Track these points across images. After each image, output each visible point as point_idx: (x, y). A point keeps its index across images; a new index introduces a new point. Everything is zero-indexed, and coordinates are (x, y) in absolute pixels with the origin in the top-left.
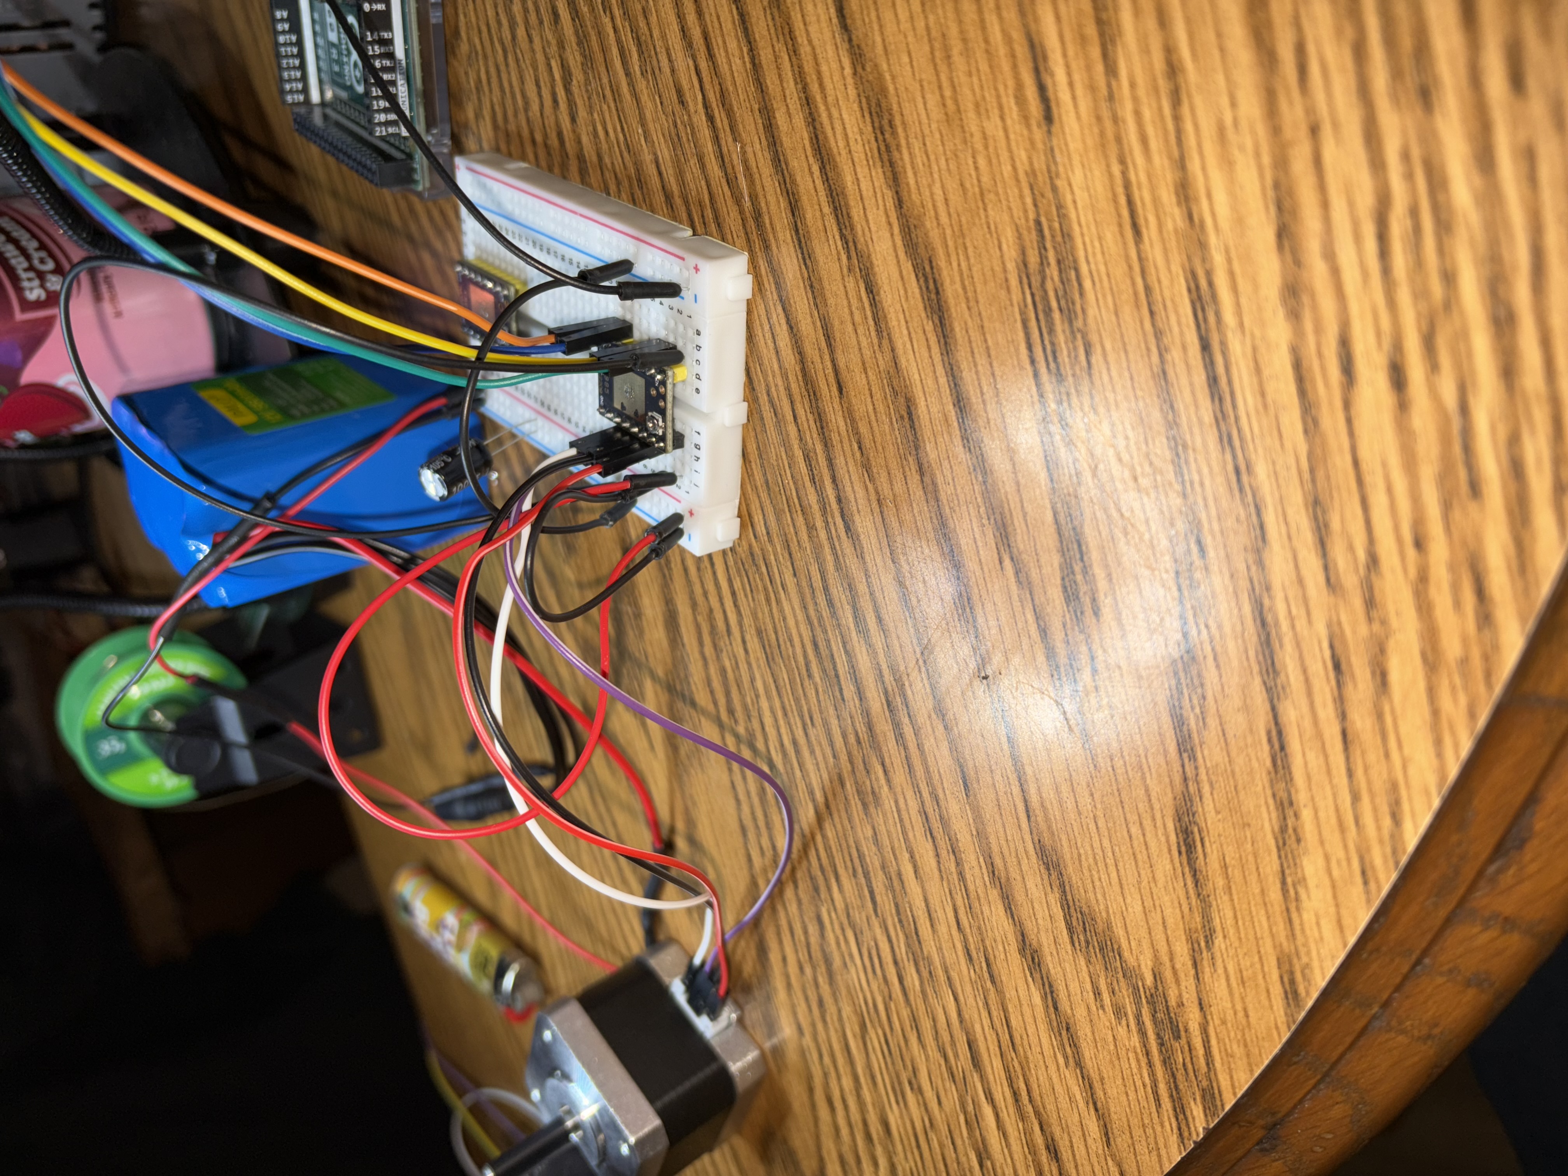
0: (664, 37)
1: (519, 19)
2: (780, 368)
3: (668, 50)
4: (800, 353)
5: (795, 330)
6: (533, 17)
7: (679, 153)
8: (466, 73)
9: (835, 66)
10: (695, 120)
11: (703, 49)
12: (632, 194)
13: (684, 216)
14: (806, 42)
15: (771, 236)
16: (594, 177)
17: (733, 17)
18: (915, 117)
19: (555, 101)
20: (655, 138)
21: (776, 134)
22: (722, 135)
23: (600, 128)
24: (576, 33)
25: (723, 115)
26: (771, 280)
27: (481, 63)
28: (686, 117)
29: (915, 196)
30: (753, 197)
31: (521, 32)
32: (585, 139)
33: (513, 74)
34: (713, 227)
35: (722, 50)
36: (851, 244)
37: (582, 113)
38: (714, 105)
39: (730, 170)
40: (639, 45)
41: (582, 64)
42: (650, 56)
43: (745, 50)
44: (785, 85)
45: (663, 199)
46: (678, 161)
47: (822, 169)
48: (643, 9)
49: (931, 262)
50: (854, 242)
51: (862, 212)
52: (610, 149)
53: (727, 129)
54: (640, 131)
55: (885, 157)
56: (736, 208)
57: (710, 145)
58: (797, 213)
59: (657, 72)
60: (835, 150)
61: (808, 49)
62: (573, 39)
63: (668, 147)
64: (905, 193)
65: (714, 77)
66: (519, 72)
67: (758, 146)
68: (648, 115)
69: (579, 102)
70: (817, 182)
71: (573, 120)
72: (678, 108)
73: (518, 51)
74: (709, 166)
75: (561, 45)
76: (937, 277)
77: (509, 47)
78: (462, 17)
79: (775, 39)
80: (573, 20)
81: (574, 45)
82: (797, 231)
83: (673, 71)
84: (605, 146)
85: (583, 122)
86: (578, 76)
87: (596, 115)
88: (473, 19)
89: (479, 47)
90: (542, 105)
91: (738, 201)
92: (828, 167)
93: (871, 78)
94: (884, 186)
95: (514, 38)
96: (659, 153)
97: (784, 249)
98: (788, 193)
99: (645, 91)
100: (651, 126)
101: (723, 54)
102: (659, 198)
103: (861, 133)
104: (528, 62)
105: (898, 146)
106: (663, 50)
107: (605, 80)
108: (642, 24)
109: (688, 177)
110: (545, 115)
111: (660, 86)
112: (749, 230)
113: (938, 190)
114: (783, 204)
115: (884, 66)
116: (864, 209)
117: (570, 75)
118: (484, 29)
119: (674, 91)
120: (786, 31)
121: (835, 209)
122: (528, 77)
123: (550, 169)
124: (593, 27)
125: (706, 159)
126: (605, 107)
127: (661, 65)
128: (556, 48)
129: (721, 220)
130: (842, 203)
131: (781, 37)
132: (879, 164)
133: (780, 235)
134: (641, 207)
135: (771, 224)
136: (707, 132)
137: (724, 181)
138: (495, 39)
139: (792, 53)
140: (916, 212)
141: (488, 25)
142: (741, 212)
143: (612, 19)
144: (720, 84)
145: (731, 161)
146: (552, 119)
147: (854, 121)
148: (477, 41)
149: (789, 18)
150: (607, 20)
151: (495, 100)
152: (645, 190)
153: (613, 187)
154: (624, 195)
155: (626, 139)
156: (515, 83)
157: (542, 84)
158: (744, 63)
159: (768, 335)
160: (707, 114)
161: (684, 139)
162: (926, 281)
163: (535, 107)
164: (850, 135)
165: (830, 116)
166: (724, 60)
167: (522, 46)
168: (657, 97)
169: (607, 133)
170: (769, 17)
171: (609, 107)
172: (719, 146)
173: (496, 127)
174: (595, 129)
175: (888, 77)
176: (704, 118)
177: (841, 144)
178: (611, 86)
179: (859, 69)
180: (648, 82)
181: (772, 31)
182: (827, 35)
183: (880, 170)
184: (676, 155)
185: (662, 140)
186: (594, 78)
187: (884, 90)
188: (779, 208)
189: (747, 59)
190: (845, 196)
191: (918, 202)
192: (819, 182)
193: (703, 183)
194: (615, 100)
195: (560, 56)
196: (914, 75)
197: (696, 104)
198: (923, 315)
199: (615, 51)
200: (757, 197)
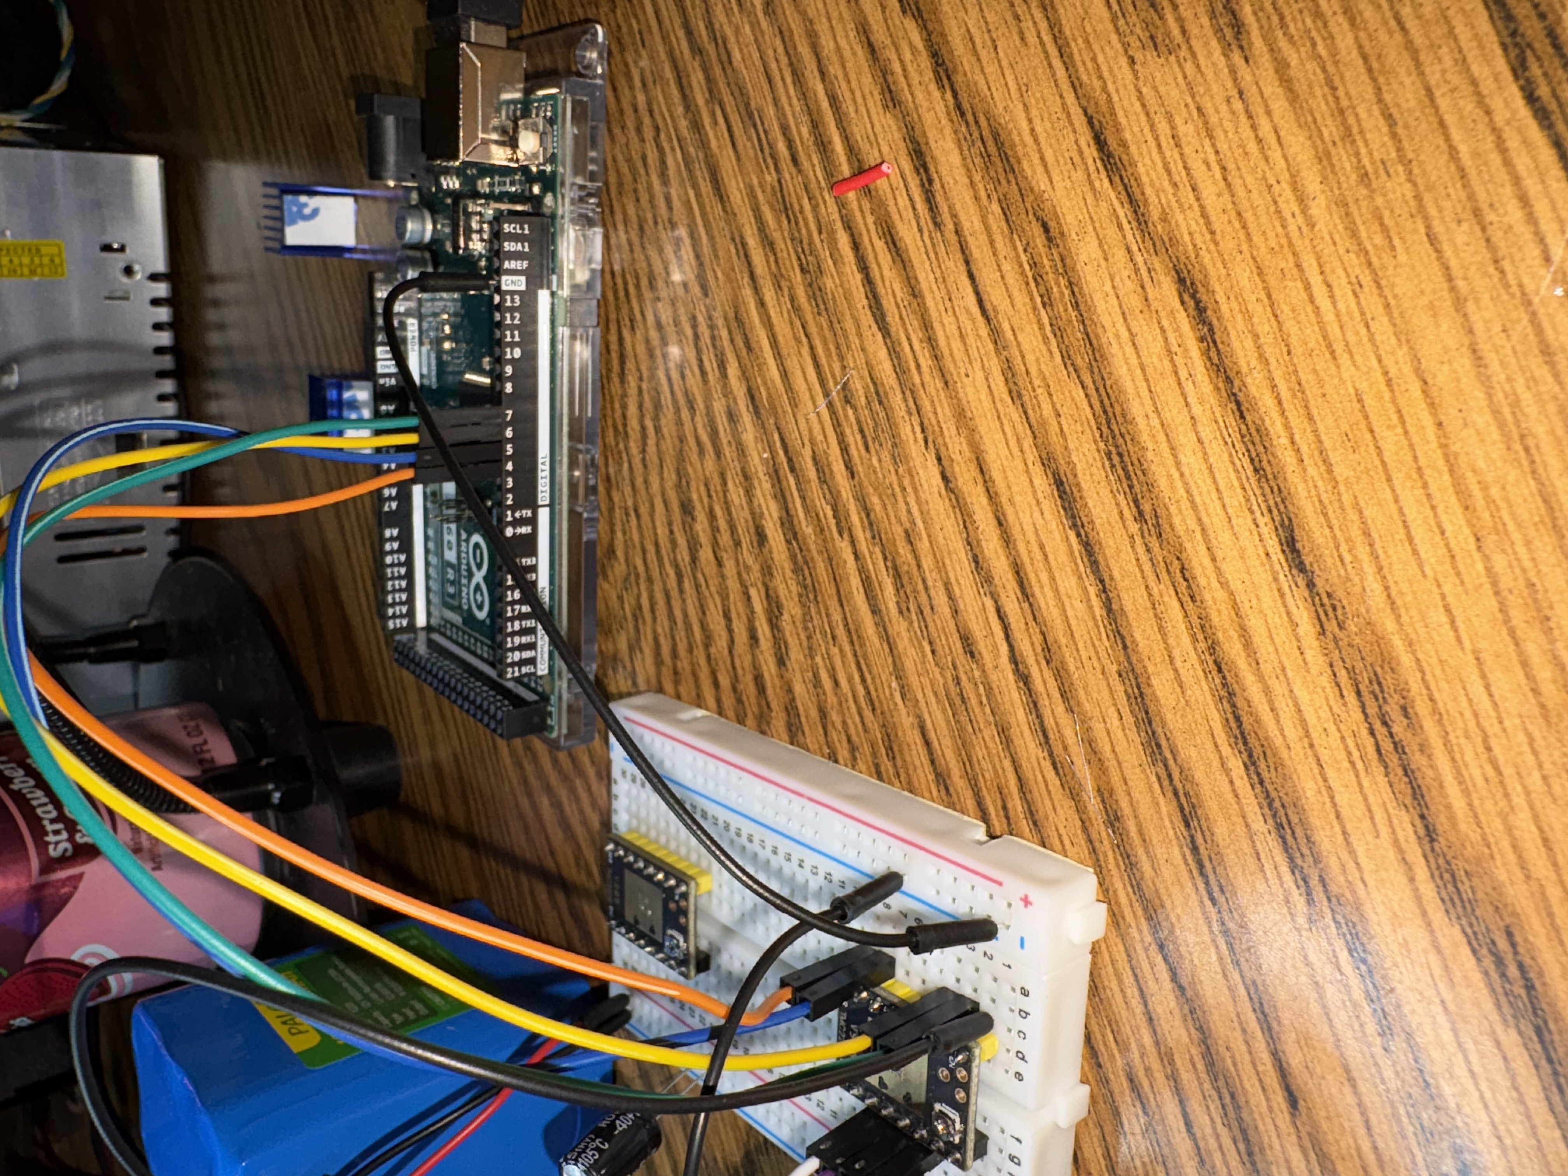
0: (940, 567)
1: (704, 539)
2: (1157, 1043)
3: (948, 587)
4: (1200, 1029)
5: (1189, 993)
6: (725, 538)
7: (964, 718)
8: (620, 598)
9: (1277, 619)
10: (994, 677)
11: (1011, 584)
12: (877, 766)
13: (971, 804)
14: (1215, 584)
15: (1141, 851)
16: (812, 735)
17: (1070, 546)
18: (1465, 704)
19: (753, 637)
20: (920, 696)
21: (1152, 708)
22: (1043, 702)
23: (824, 676)
24: (793, 558)
25: (1048, 674)
26: (1140, 912)
27: (643, 586)
28: (977, 673)
29: (1465, 825)
30: (1105, 794)
31: (706, 554)
32: (799, 688)
33: (689, 601)
34: (1024, 825)
35: (1047, 589)
36: (1314, 882)
37: (796, 655)
38: (1031, 660)
39: (1058, 750)
40: (897, 576)
41: (800, 595)
42: (915, 591)
43: (1092, 591)
44: (1171, 641)
45: (931, 777)
46: (961, 729)
47: (1251, 764)
48: (907, 533)
49: (1509, 935)
50: (1322, 880)
51: (1340, 838)
52: (840, 704)
53: (1056, 694)
54: (894, 685)
55: (1393, 760)
56: (1069, 803)
57: (1021, 714)
58: (1194, 824)
59: (927, 611)
60: (1279, 742)
61: (1221, 594)
62: (788, 566)
63: (944, 711)
64: (1442, 818)
65: (1031, 623)
66: (699, 600)
67: (1116, 722)
68: (909, 665)
69: (792, 642)
70: (1238, 783)
71: (781, 662)
72: (962, 660)
73: (700, 576)
74: (1018, 741)
75: (767, 571)
76: (1527, 961)
77: (687, 570)
78: (619, 534)
79: (1151, 578)
80: (788, 542)
81: (789, 573)
82: (1195, 849)
83: (955, 612)
84: (832, 700)
85: (797, 667)
86: (792, 609)
87: (818, 659)
88: (636, 537)
89: (641, 569)
90: (732, 642)
91: (1074, 795)
92: (1262, 765)
93: (1357, 640)
94: (1391, 806)
95: (694, 560)
96: (926, 716)
97: (1166, 872)
98: (1176, 793)
99: (905, 634)
100: (913, 680)
101: (1050, 594)
102: (924, 775)
103: (1337, 721)
104: (713, 589)
105: (1423, 748)
106: (940, 584)
107: (837, 617)
108: (903, 550)
109: (980, 752)
110: (735, 653)
111: (932, 629)
112: (1094, 836)
113: (1523, 821)
114: (1167, 807)
115: (1390, 625)
116: (1344, 833)
117: (779, 607)
118: (651, 549)
119: (956, 636)
120: (1176, 566)
121: (1279, 826)
122: (712, 606)
123: (741, 721)
124: (820, 552)
125: (1014, 732)
126: (835, 650)
127: (935, 602)
128: (758, 575)
129: (1039, 816)
130: (1295, 820)
131: (1164, 576)
132: (1378, 770)
133: (1160, 852)
134: (891, 783)
135: (1141, 833)
136: (1015, 695)
137: (1047, 765)
138: (666, 560)
139: (1186, 599)
140: (1469, 851)
141: (657, 545)
142: (1081, 810)
143: (853, 543)
144: (1043, 634)
145: (1062, 737)
146: (747, 660)
147: (1320, 701)
148: (639, 562)
149: (1181, 549)
150: (844, 546)
151: (660, 630)
152: (899, 762)
153: (843, 753)
154: (860, 764)
155: (868, 693)
156: (692, 611)
157: (734, 615)
158: (1091, 607)
159: (1132, 992)
160: (1017, 671)
161: (974, 701)
162: (1499, 962)
163: (721, 642)
164: (1312, 720)
165: (1267, 691)
166: (1052, 603)
167: (707, 571)
168: (926, 644)
169: (836, 683)
170: (1141, 550)
171: (841, 651)
172: (1039, 716)
173: (659, 662)
174: (816, 676)
175: (1397, 642)
176: (1011, 677)
177: (1292, 733)
178: (846, 625)
179: (1331, 626)
180: (911, 623)
181: (1147, 567)
182: (1262, 576)
183: (1382, 781)
184: (957, 722)
185: (933, 700)
186: (819, 613)
187: (1389, 662)
188: (1159, 812)
189: (1096, 602)
190: (1301, 811)
191: (1475, 836)
192: (1243, 785)
193: (1007, 763)
194: (852, 643)
195: (765, 584)
196: (1459, 639)
197: (997, 657)
198: (1495, 1017)
199: (855, 582)
200: (1111, 793)
